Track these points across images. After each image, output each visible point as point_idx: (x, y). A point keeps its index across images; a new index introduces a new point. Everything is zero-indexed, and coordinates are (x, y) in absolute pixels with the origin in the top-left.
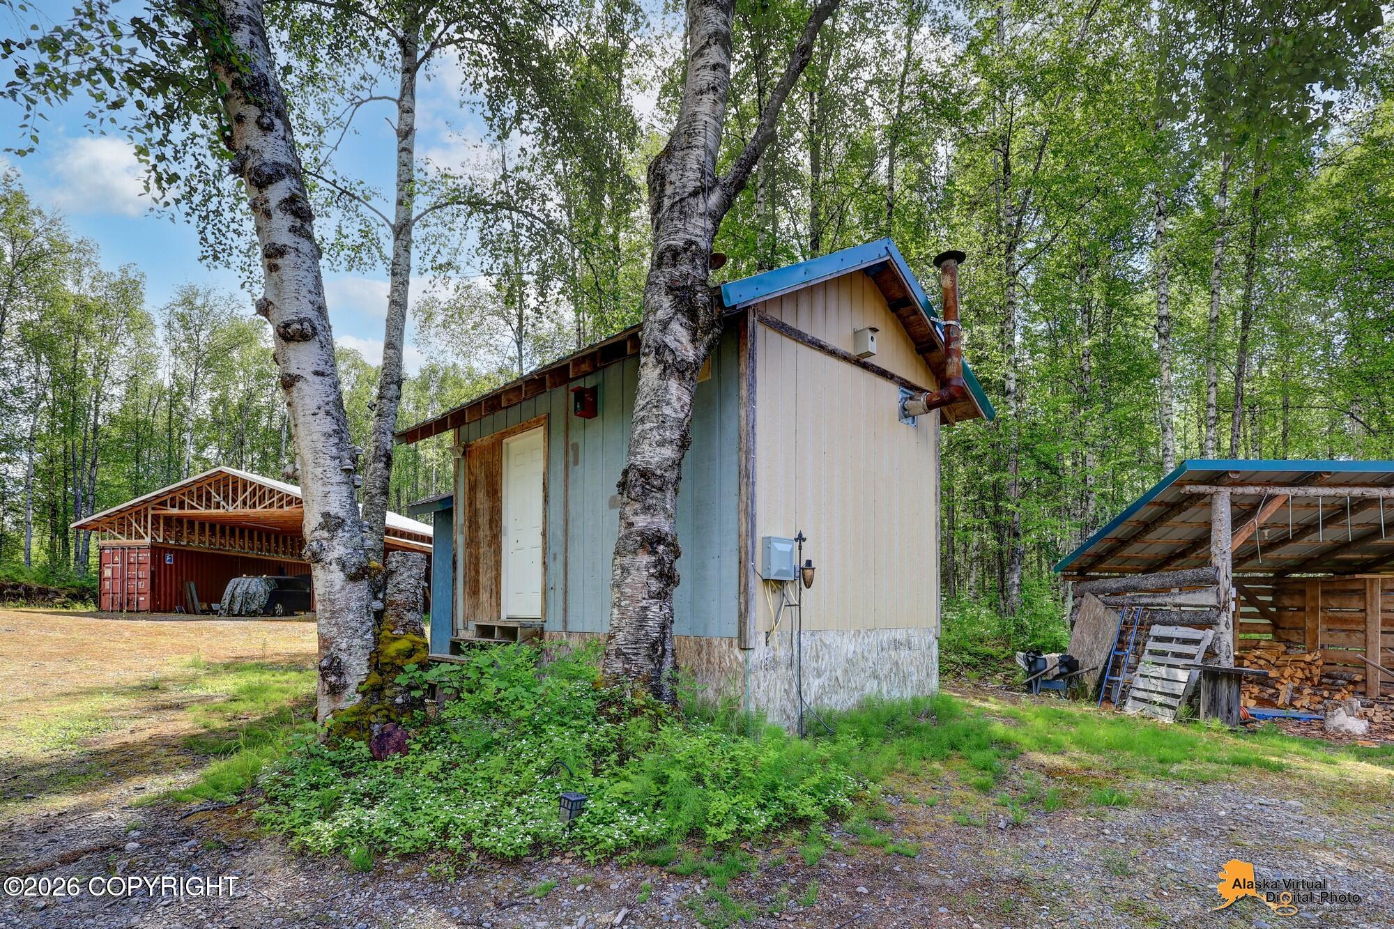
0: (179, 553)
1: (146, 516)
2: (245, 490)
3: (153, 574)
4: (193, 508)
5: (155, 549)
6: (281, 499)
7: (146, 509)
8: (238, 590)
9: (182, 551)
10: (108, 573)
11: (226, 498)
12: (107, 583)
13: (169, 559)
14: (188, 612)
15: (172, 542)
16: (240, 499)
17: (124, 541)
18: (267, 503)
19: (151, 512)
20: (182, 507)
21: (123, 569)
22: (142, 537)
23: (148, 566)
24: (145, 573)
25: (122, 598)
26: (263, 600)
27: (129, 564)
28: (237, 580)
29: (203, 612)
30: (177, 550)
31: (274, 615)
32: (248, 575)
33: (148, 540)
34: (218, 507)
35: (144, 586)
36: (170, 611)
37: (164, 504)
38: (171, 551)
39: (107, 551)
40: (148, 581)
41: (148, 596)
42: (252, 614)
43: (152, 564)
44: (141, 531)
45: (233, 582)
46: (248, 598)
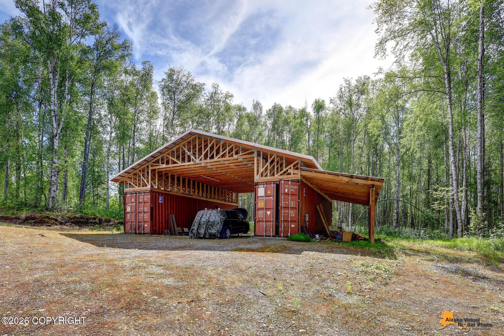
0: (167, 196)
1: (148, 172)
2: (206, 146)
3: (152, 209)
4: (175, 163)
5: (154, 194)
6: (231, 150)
7: (148, 167)
8: (203, 220)
9: (168, 195)
10: (129, 209)
11: (194, 154)
12: (128, 215)
13: (161, 200)
14: (171, 234)
15: (162, 189)
16: (203, 153)
17: (137, 188)
18: (221, 154)
19: (150, 168)
20: (168, 163)
21: (136, 206)
22: (146, 186)
23: (149, 204)
24: (147, 209)
25: (136, 225)
26: (219, 227)
27: (139, 203)
28: (202, 212)
29: (180, 234)
30: (165, 194)
31: (226, 238)
32: (208, 208)
33: (149, 187)
34: (189, 161)
35: (147, 217)
36: (161, 234)
37: (157, 162)
38: (162, 194)
39: (128, 195)
40: (149, 214)
41: (149, 223)
42: (212, 237)
43: (151, 202)
44: (145, 181)
45: (200, 213)
46: (209, 225)
